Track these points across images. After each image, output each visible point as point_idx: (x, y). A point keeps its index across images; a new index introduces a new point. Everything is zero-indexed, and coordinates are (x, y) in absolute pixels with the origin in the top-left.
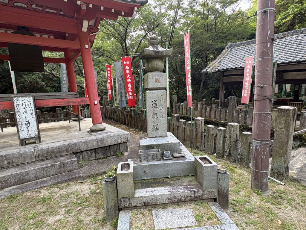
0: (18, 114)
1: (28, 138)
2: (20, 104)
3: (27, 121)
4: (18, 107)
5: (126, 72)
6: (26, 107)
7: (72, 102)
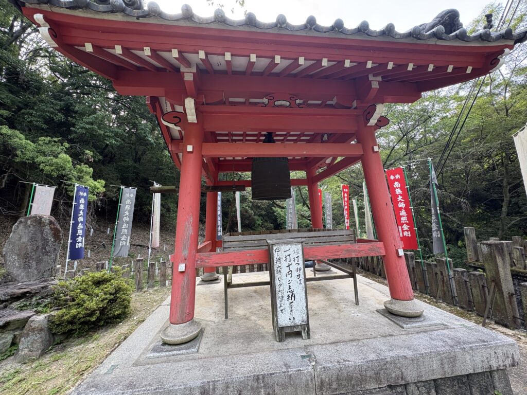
0: (279, 276)
1: (291, 326)
2: (282, 258)
3: (290, 290)
4: (278, 264)
5: (396, 192)
6: (291, 264)
7: (355, 251)
